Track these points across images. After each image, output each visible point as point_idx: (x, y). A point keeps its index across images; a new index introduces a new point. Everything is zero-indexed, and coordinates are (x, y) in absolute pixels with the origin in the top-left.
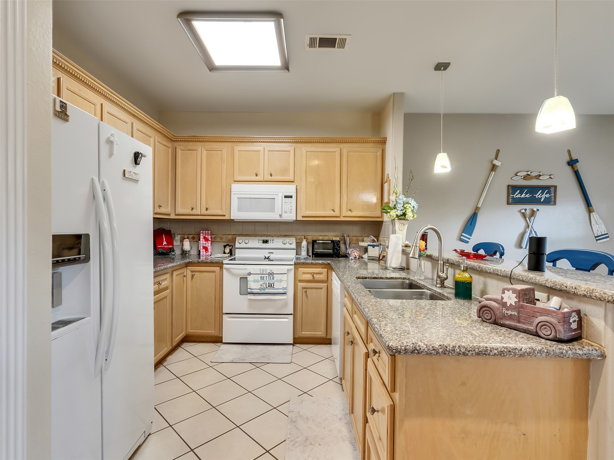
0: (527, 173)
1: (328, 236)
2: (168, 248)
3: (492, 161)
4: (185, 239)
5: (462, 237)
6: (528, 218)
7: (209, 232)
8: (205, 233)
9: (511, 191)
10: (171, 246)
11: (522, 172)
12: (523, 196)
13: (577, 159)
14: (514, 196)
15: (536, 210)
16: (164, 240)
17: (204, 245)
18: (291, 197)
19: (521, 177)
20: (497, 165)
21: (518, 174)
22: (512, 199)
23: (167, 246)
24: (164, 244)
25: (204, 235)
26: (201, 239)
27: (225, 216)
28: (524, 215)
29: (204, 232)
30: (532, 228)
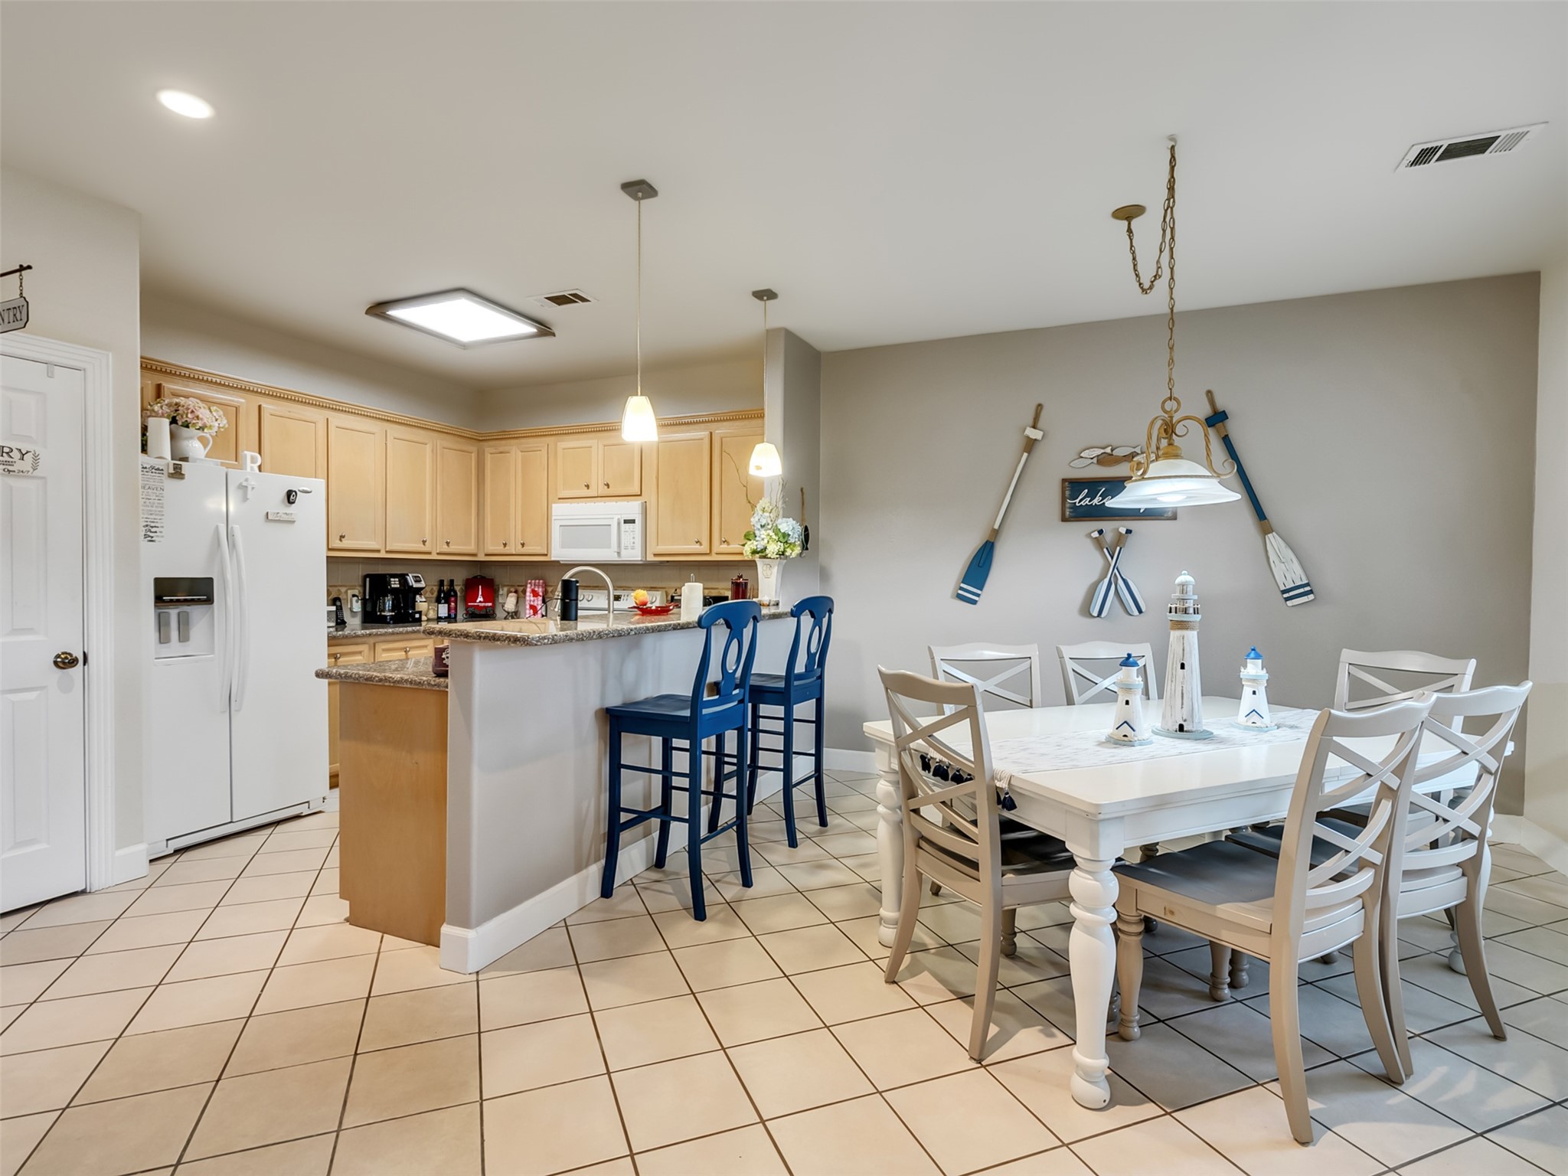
0: (1103, 451)
1: (717, 589)
2: (484, 606)
3: (1024, 431)
4: (511, 592)
5: (960, 592)
6: (1107, 549)
7: (541, 581)
8: (535, 583)
9: (1067, 493)
10: (490, 604)
11: (1092, 450)
12: (1096, 501)
13: (1224, 411)
14: (1075, 503)
15: (1124, 532)
16: (480, 593)
17: (532, 603)
18: (633, 521)
19: (1092, 461)
20: (1034, 438)
21: (1082, 455)
22: (1070, 508)
23: (483, 604)
24: (478, 601)
25: (533, 587)
26: (528, 594)
27: (546, 555)
28: (1099, 543)
29: (533, 581)
30: (1116, 570)
